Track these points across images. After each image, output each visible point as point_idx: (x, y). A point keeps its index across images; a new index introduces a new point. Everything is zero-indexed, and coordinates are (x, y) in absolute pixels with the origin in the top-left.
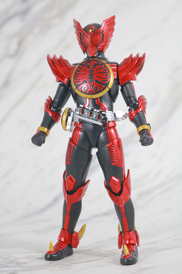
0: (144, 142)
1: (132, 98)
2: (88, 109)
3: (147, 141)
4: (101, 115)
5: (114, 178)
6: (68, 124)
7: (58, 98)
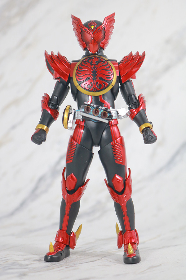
0: (149, 140)
1: (133, 96)
2: (93, 106)
3: (151, 138)
4: (106, 112)
5: (117, 177)
6: (70, 121)
7: (57, 95)
